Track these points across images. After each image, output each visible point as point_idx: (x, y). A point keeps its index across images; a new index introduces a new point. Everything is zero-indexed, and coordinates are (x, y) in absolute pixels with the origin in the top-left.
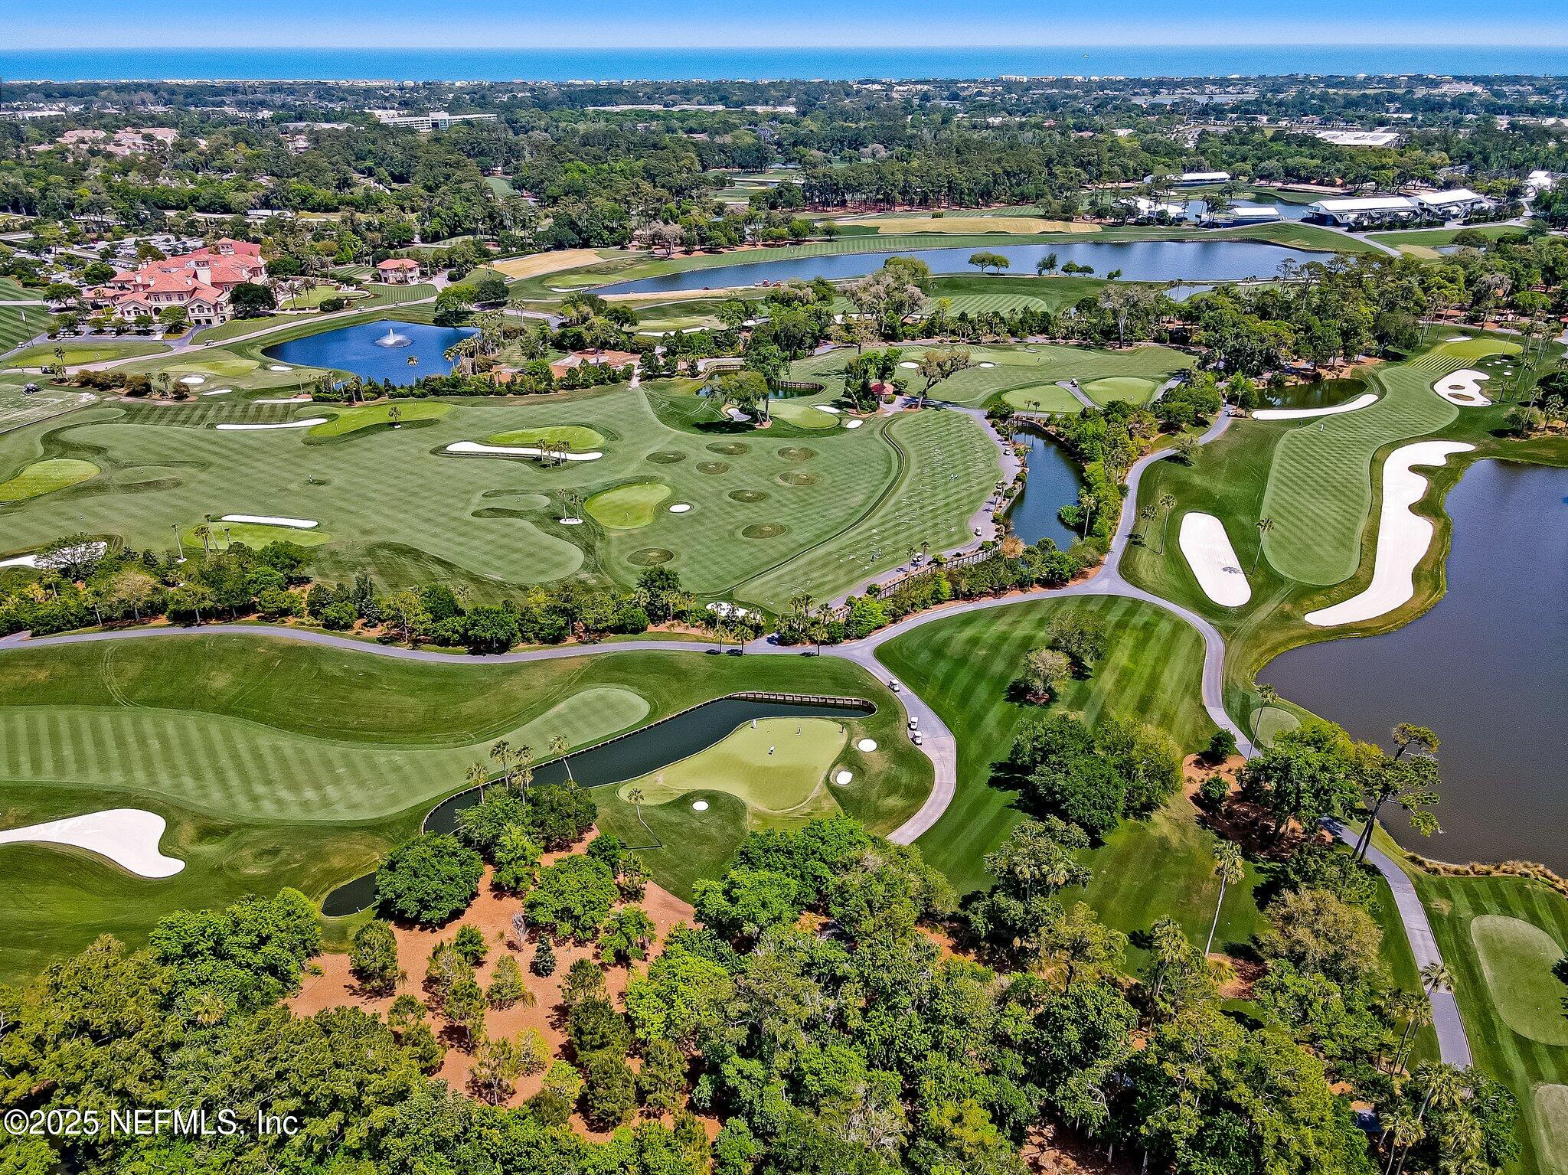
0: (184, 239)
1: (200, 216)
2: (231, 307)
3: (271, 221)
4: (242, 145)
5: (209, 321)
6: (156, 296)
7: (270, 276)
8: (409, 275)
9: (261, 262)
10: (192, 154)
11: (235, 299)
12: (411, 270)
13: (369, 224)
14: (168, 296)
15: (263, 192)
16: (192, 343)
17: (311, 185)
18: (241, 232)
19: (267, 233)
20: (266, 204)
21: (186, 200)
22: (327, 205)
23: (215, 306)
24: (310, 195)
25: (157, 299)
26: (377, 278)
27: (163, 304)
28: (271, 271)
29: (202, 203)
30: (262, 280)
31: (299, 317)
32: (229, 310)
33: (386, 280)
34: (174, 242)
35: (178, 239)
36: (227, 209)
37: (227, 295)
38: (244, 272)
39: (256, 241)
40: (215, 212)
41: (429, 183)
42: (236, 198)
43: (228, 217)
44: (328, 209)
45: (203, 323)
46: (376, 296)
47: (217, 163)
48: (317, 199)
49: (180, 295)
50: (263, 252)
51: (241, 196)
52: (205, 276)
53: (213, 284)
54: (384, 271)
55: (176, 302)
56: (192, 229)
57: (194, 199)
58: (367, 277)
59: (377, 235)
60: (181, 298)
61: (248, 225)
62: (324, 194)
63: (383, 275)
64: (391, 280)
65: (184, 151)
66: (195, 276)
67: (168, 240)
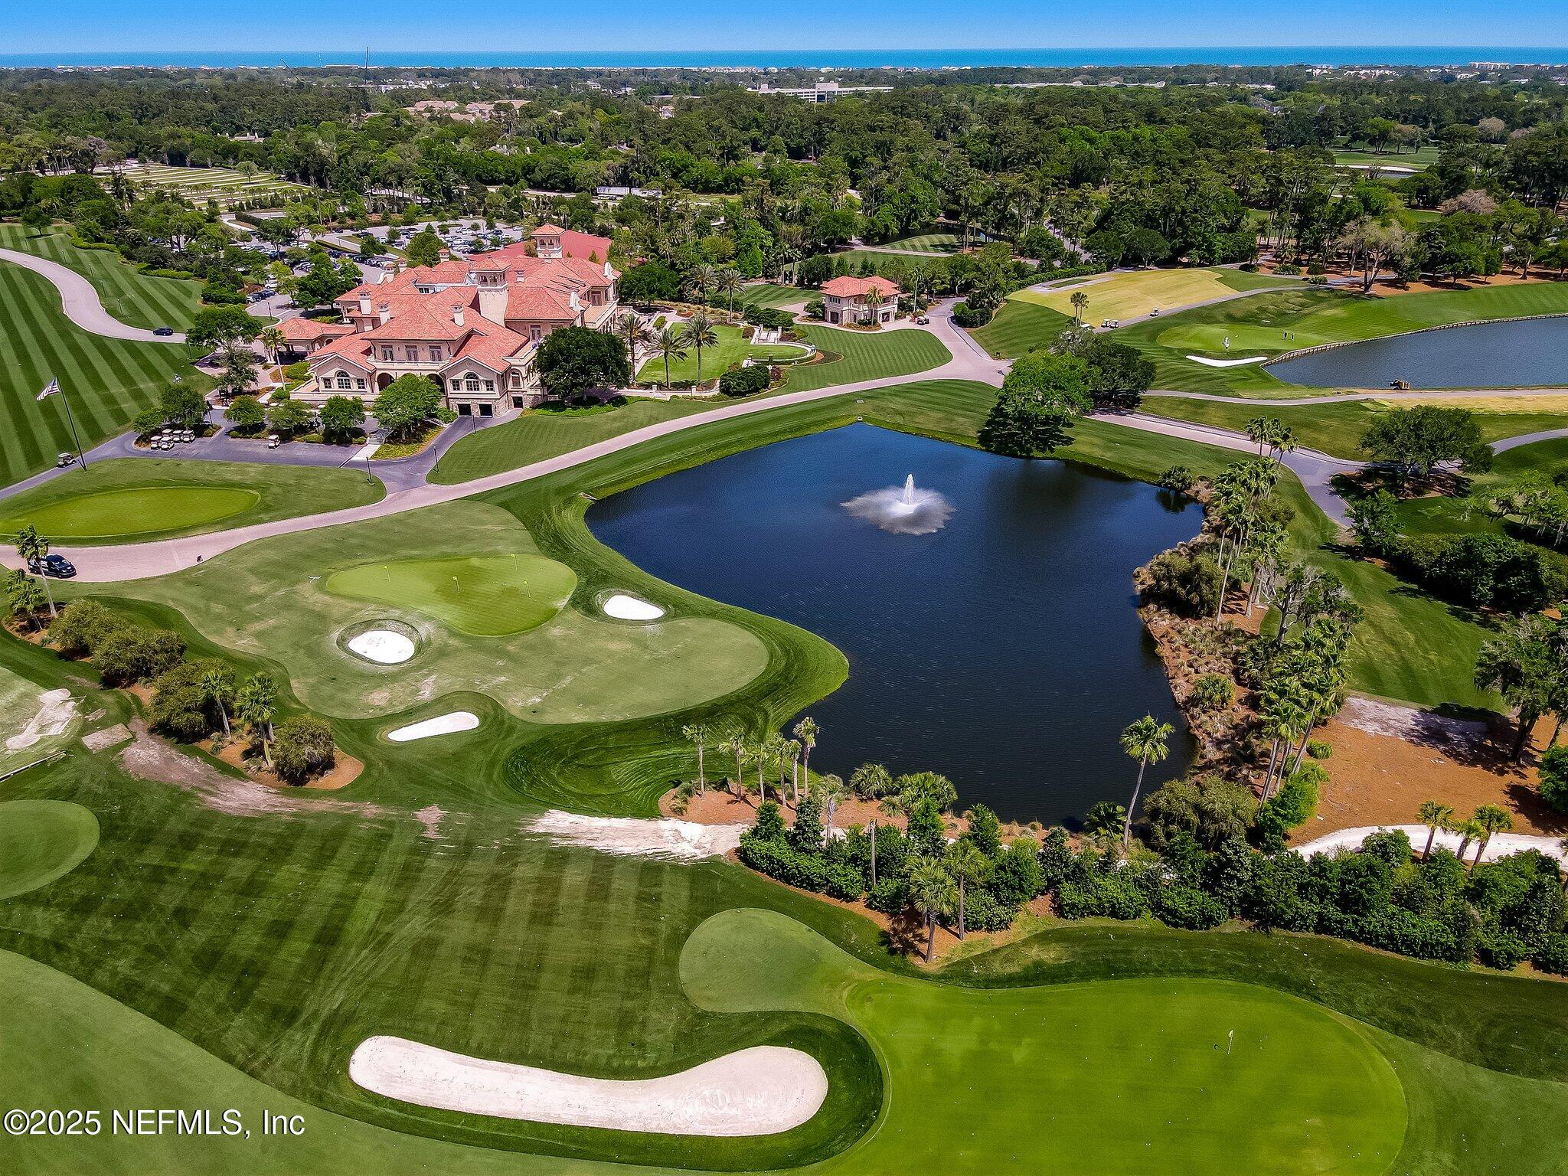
0: (500, 225)
1: (532, 194)
2: (536, 378)
3: (628, 203)
4: (600, 112)
5: (486, 410)
6: (385, 347)
7: (622, 302)
8: (881, 310)
9: (610, 273)
10: (541, 120)
11: (546, 362)
12: (886, 300)
13: (784, 210)
14: (412, 348)
15: (620, 161)
16: (436, 477)
17: (686, 153)
18: (582, 219)
19: (622, 221)
20: (624, 180)
21: (519, 171)
22: (707, 181)
23: (503, 378)
24: (685, 167)
25: (388, 355)
26: (817, 313)
27: (398, 369)
28: (626, 292)
29: (538, 176)
30: (601, 317)
31: (676, 409)
32: (530, 386)
33: (835, 317)
34: (483, 230)
35: (491, 226)
36: (569, 185)
37: (529, 353)
38: (574, 298)
39: (604, 232)
40: (553, 189)
41: (853, 154)
42: (583, 168)
43: (569, 196)
44: (707, 189)
45: (476, 412)
46: (829, 357)
47: (567, 131)
48: (695, 173)
49: (435, 348)
50: (614, 255)
51: (590, 166)
52: (495, 305)
53: (509, 324)
54: (833, 299)
55: (424, 367)
56: (514, 213)
57: (528, 170)
58: (796, 308)
59: (796, 229)
60: (436, 357)
61: (595, 208)
62: (707, 166)
63: (831, 307)
64: (846, 318)
65: (531, 117)
66: (475, 305)
67: (475, 227)
